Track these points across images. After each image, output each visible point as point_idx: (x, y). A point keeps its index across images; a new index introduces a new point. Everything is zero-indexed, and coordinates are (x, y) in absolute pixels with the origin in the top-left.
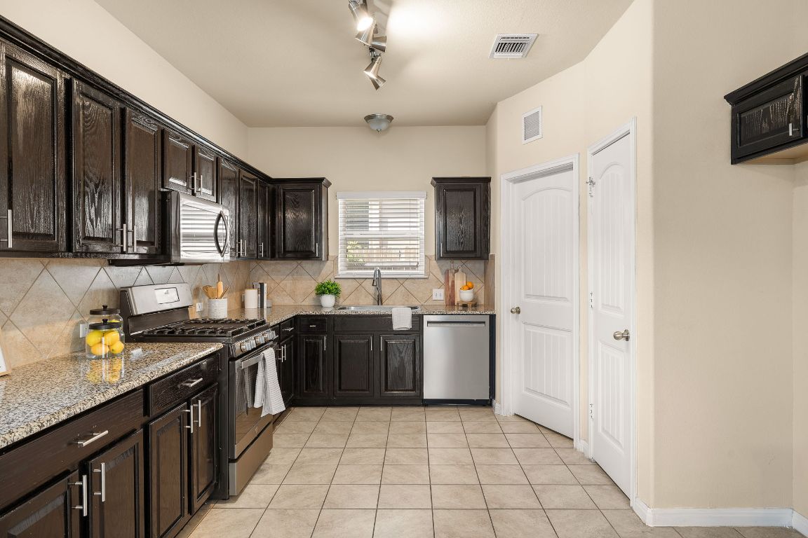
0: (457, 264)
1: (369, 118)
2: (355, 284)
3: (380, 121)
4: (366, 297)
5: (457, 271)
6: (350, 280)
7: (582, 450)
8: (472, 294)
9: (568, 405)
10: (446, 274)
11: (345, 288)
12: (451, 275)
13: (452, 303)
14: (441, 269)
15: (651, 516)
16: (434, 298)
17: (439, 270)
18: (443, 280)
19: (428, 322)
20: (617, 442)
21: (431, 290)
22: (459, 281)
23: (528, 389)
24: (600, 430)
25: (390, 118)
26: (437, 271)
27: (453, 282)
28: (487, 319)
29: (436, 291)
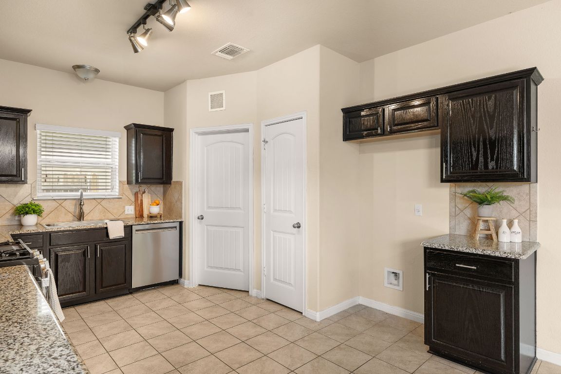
0: (144, 187)
1: (77, 67)
2: (55, 204)
3: (88, 71)
4: (65, 215)
5: (144, 192)
6: (50, 201)
7: (255, 295)
8: (159, 209)
9: (241, 271)
10: (136, 194)
11: (45, 207)
12: (139, 196)
13: (141, 216)
14: (131, 191)
15: (318, 317)
16: (126, 212)
17: (130, 192)
18: (133, 199)
19: (136, 231)
20: (290, 284)
21: (124, 207)
22: (146, 200)
23: (209, 267)
24: (272, 280)
25: (97, 71)
26: (129, 193)
27: (142, 200)
28: (177, 225)
29: (127, 207)
